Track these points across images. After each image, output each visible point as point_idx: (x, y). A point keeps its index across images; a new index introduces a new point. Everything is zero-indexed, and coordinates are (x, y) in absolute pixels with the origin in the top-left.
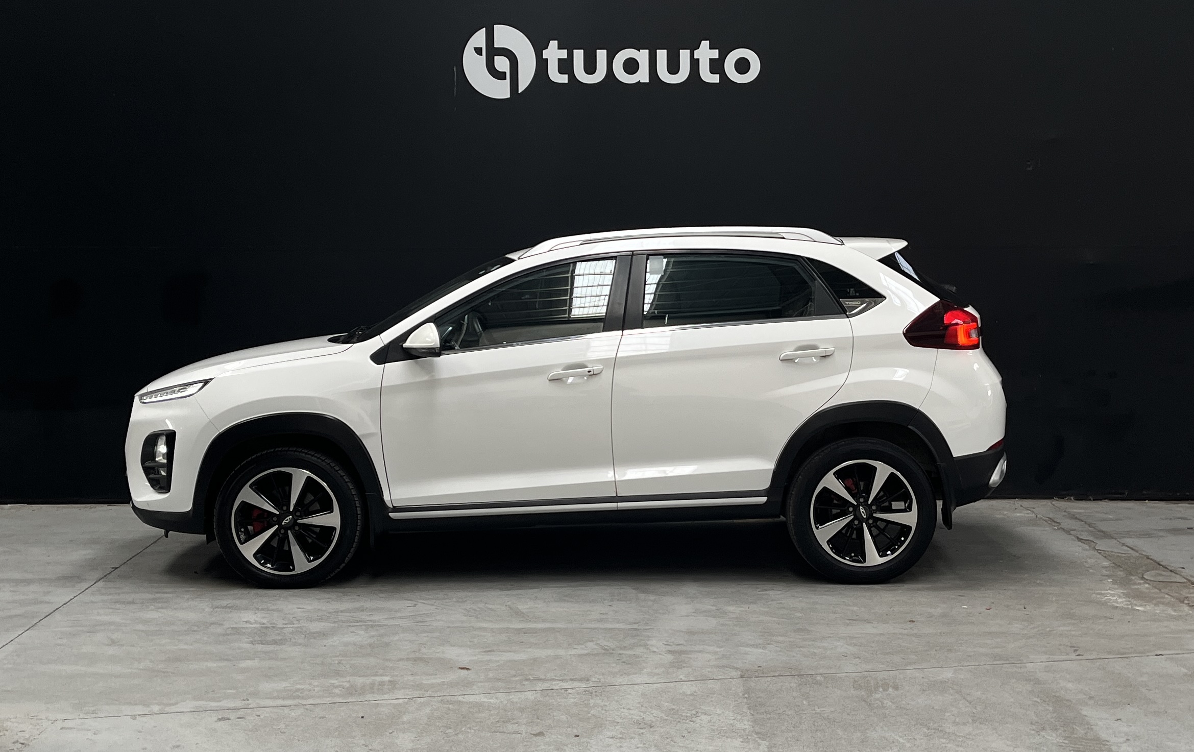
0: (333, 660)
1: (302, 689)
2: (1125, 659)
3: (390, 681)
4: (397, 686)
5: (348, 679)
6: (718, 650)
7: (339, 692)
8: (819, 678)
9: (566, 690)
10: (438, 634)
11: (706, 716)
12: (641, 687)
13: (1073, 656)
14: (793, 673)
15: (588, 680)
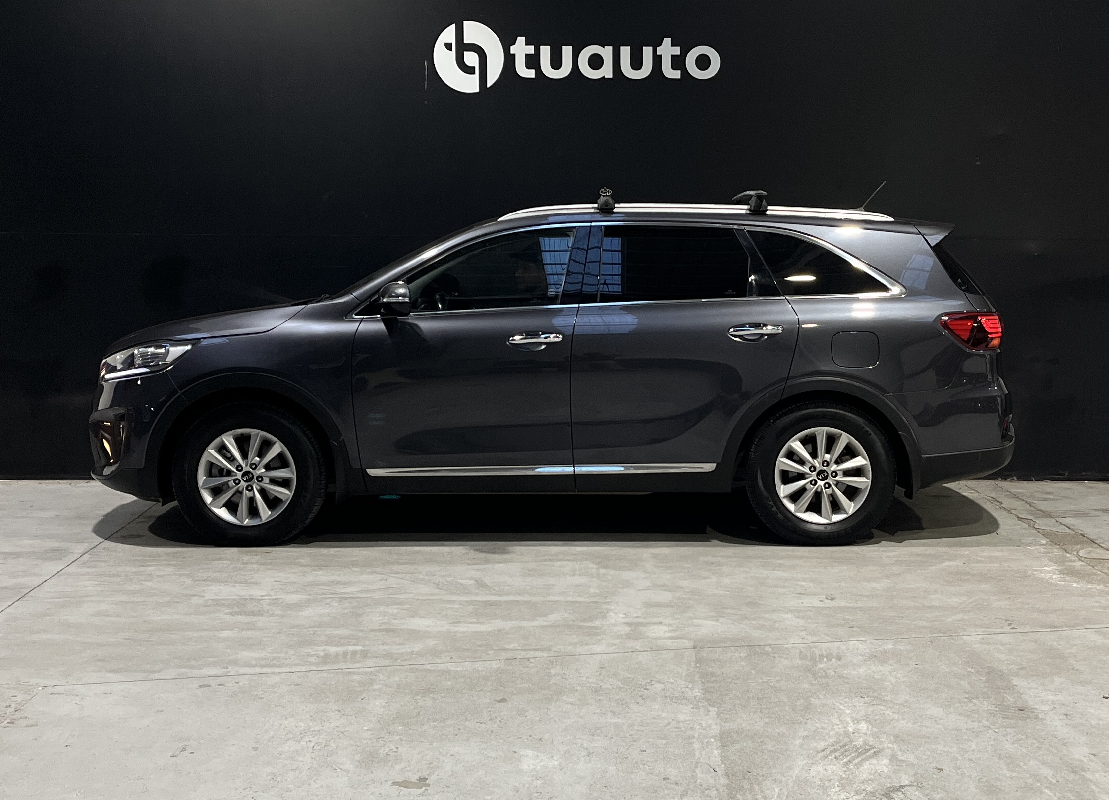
0: (309, 631)
1: (279, 658)
2: (1056, 632)
3: (362, 651)
4: (369, 655)
5: (322, 648)
6: (674, 622)
7: (314, 661)
8: (767, 649)
9: (528, 659)
10: (408, 606)
11: (660, 685)
12: (599, 656)
13: (1008, 629)
14: (743, 644)
15: (550, 650)
